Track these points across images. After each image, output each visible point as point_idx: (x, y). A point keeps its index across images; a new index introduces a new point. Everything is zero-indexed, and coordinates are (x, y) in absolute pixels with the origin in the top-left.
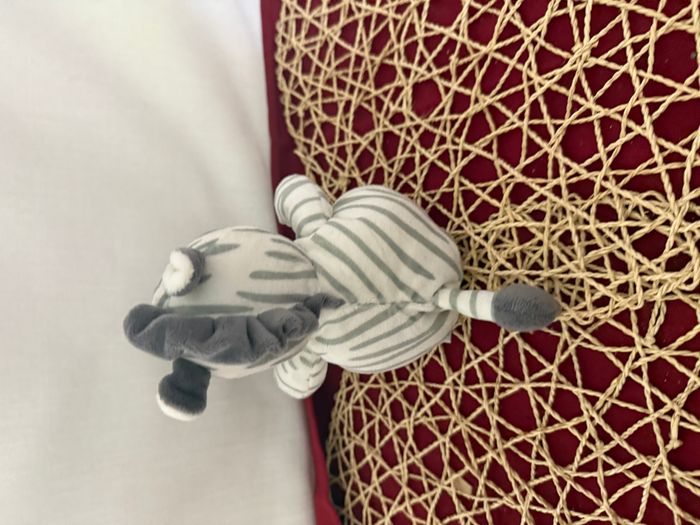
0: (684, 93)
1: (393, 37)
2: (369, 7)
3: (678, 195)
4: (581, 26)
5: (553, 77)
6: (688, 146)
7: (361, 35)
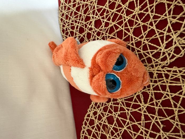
0: (163, 18)
1: (90, 9)
2: (84, 2)
3: (163, 42)
4: (137, 3)
5: (130, 16)
6: (165, 31)
7: (81, 9)
